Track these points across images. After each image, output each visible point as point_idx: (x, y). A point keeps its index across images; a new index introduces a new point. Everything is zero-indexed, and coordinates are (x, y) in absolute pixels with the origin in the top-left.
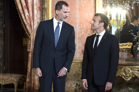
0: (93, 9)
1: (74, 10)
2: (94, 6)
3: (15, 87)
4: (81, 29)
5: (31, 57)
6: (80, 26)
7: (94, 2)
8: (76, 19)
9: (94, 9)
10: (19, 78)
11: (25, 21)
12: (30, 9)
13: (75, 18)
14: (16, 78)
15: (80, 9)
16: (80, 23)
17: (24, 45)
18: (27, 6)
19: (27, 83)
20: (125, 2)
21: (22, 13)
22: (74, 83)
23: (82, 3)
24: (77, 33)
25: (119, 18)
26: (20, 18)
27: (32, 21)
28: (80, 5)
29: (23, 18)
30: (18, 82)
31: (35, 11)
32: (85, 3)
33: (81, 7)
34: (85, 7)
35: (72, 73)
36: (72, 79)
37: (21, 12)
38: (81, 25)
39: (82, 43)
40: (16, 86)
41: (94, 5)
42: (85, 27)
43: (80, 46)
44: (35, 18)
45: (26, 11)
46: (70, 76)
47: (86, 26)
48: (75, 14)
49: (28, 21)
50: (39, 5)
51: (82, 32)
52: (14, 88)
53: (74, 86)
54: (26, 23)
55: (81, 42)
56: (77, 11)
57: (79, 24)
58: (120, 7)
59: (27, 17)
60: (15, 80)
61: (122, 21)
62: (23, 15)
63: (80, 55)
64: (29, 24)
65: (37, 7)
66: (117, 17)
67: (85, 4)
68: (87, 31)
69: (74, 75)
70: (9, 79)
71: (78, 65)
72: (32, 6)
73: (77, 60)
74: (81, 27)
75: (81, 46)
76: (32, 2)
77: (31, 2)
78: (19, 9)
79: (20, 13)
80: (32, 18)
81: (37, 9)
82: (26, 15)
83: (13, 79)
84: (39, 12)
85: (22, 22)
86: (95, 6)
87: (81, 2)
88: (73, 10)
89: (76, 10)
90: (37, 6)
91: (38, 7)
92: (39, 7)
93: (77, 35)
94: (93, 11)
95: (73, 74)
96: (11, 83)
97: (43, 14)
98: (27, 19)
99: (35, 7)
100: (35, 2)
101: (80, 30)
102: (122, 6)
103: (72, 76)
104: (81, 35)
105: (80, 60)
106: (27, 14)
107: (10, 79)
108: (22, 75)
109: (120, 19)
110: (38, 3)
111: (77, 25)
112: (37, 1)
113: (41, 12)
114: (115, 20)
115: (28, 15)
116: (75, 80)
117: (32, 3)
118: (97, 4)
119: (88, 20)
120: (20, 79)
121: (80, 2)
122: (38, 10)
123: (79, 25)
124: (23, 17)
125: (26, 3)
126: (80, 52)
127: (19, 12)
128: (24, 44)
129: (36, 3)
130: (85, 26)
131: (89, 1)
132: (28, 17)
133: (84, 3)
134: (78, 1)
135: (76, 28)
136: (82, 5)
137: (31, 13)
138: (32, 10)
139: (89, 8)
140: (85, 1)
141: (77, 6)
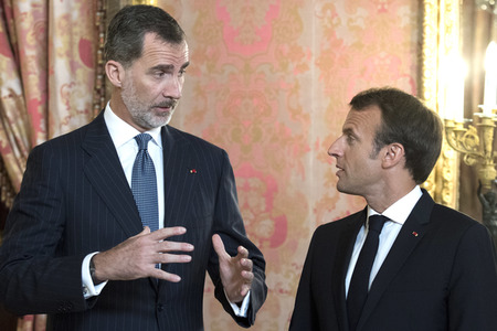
0: (408, 61)
1: (292, 66)
2: (415, 40)
6: (329, 160)
7: (415, 14)
8: (307, 117)
9: (413, 58)
12: (30, 53)
13: (296, 113)
15: (326, 62)
16: (330, 142)
18: (8, 33)
23: (344, 22)
24: (312, 204)
27: (42, 126)
28: (329, 33)
31: (61, 67)
32: (360, 23)
33: (337, 44)
34: (359, 46)
41: (413, 38)
44: (61, 109)
45: (4, 64)
48: (298, 87)
49: (18, 129)
50: (81, 30)
51: (337, 197)
56: (313, 72)
57: (321, 149)
59: (9, 104)
64: (25, 144)
65: (71, 44)
67: (358, 29)
72: (41, 37)
76: (41, 10)
77: (35, 14)
80: (40, 109)
81: (69, 54)
82: (4, 93)
84: (84, 72)
86: (420, 44)
87: (335, 15)
88: (284, 67)
89: (305, 67)
90: (71, 34)
91: (77, 40)
92: (83, 43)
94: (408, 72)
97: (104, 86)
98: (9, 114)
99: (59, 43)
100: (58, 10)
101: (326, 185)
104: (333, 214)
106: (8, 83)
110: (76, 15)
111: (311, 158)
112: (69, 8)
113: (96, 74)
115: (18, 91)
117: (42, 19)
118: (427, 30)
121: (329, 12)
122: (77, 58)
123: (319, 157)
129: (67, 17)
131: (383, 10)
132: (19, 106)
133: (350, 20)
134: (318, 8)
135: (302, 171)
136: (338, 35)
137: (34, 80)
138: (39, 63)
139: (383, 55)
140: (361, 12)
141: (312, 39)
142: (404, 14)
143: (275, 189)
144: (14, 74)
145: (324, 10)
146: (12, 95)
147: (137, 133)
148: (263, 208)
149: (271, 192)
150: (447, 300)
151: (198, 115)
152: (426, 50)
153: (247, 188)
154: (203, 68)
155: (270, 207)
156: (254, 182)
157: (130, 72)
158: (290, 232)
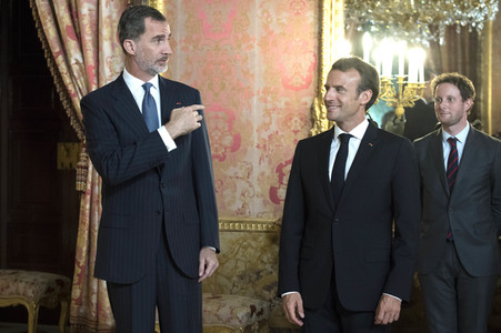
0: (312, 43)
1: (243, 46)
2: (317, 30)
3: (31, 317)
4: (268, 112)
5: (87, 212)
6: (266, 101)
7: (317, 16)
8: (252, 76)
9: (315, 42)
10: (44, 287)
11: (67, 80)
12: (88, 38)
13: (246, 73)
14: (33, 287)
15: (264, 43)
16: (266, 91)
17: (59, 167)
18: (74, 26)
19: (73, 302)
20: (415, 21)
21: (58, 54)
22: (244, 305)
23: (275, 20)
24: (255, 127)
25: (401, 75)
26: (52, 69)
27: (95, 81)
28: (266, 27)
29: (61, 71)
30: (42, 300)
31: (106, 47)
32: (284, 21)
33: (271, 33)
34: (284, 34)
35: (236, 267)
36: (235, 290)
37: (56, 49)
38: (269, 99)
39: (270, 162)
42: (282, 105)
43: (263, 174)
44: (106, 71)
45: (72, 44)
46: (229, 278)
47: (287, 104)
48: (247, 58)
49: (81, 83)
51: (271, 123)
52: (26, 321)
53: (242, 313)
54: (70, 88)
55: (266, 160)
56: (257, 49)
57: (261, 95)
58: (400, 36)
59: (75, 68)
60: (30, 293)
61: (410, 86)
62: (60, 59)
63: (265, 203)
64: (85, 91)
65: (112, 33)
66: (395, 71)
67: (283, 24)
68: (291, 119)
69: (241, 277)
70: (9, 291)
71: (255, 239)
72: (94, 28)
73: (254, 222)
74: (269, 106)
75: (268, 173)
76: (94, 13)
77: (90, 15)
78: (45, 39)
79: (50, 52)
80: (94, 71)
81: (111, 39)
82: (73, 62)
83: (21, 291)
85: (58, 86)
86: (320, 33)
87: (269, 16)
88: (239, 46)
89: (252, 47)
90: (112, 27)
93: (255, 135)
94: (313, 49)
95: (238, 272)
96: (15, 302)
98: (76, 74)
99: (105, 32)
100: (105, 12)
101: (264, 116)
102: (407, 34)
103: (235, 278)
104: (269, 133)
105: (262, 223)
106: (75, 56)
107: (13, 288)
108: (54, 277)
109: (406, 79)
110: (114, 15)
111: (255, 99)
112: (111, 11)
114: (390, 83)
115: (81, 61)
116: (244, 294)
117: (95, 18)
118: (325, 25)
119: (294, 81)
120: (49, 290)
121: (266, 14)
122: (116, 41)
123: (260, 99)
124: (63, 68)
125: (72, 17)
126: (262, 195)
127: (48, 47)
128: (62, 164)
129: (110, 17)
130: (283, 103)
131: (298, 13)
132: (81, 68)
133: (278, 19)
134: (259, 12)
135: (250, 107)
136: (271, 28)
137: (90, 54)
138: (93, 44)
139: (298, 39)
140: (284, 14)
141: (256, 30)
142: (310, 16)
144: (78, 51)
145: (263, 12)
146: (77, 63)
147: (143, 83)
148: (227, 129)
149: (231, 120)
151: (188, 74)
152: (324, 37)
153: (217, 117)
154: (191, 47)
155: (230, 129)
156: (221, 114)
157: (140, 44)
158: (243, 143)
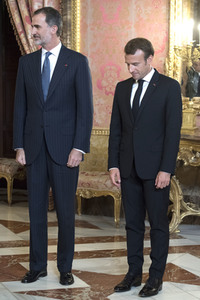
1: (126, 27)
3: (9, 185)
7: (167, 9)
9: (166, 24)
10: (16, 168)
11: (26, 48)
14: (10, 168)
18: (30, 16)
21: (21, 33)
23: (143, 12)
26: (18, 42)
28: (139, 16)
32: (149, 12)
33: (141, 19)
34: (148, 20)
37: (20, 30)
40: (9, 183)
41: (166, 17)
45: (29, 27)
48: (128, 35)
52: (6, 187)
56: (133, 29)
59: (31, 41)
60: (8, 171)
62: (22, 36)
67: (148, 14)
78: (14, 24)
79: (17, 32)
82: (29, 37)
83: (3, 170)
87: (140, 9)
88: (123, 27)
89: (130, 28)
97: (62, 34)
98: (31, 44)
120: (20, 169)
121: (138, 9)
124: (24, 41)
125: (29, 11)
127: (16, 29)
131: (157, 8)
133: (146, 11)
134: (134, 7)
136: (141, 17)
139: (157, 23)
140: (149, 8)
141: (133, 18)
142: (164, 8)
143: (120, 70)
148: (116, 76)
150: (166, 107)
152: (171, 21)
153: (111, 69)
154: (96, 28)
155: (118, 76)
156: (113, 68)
